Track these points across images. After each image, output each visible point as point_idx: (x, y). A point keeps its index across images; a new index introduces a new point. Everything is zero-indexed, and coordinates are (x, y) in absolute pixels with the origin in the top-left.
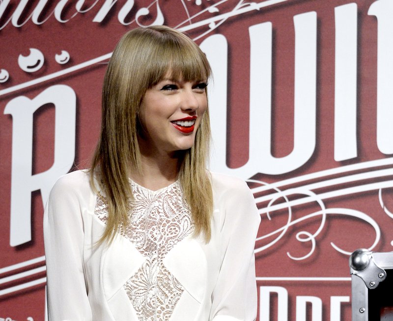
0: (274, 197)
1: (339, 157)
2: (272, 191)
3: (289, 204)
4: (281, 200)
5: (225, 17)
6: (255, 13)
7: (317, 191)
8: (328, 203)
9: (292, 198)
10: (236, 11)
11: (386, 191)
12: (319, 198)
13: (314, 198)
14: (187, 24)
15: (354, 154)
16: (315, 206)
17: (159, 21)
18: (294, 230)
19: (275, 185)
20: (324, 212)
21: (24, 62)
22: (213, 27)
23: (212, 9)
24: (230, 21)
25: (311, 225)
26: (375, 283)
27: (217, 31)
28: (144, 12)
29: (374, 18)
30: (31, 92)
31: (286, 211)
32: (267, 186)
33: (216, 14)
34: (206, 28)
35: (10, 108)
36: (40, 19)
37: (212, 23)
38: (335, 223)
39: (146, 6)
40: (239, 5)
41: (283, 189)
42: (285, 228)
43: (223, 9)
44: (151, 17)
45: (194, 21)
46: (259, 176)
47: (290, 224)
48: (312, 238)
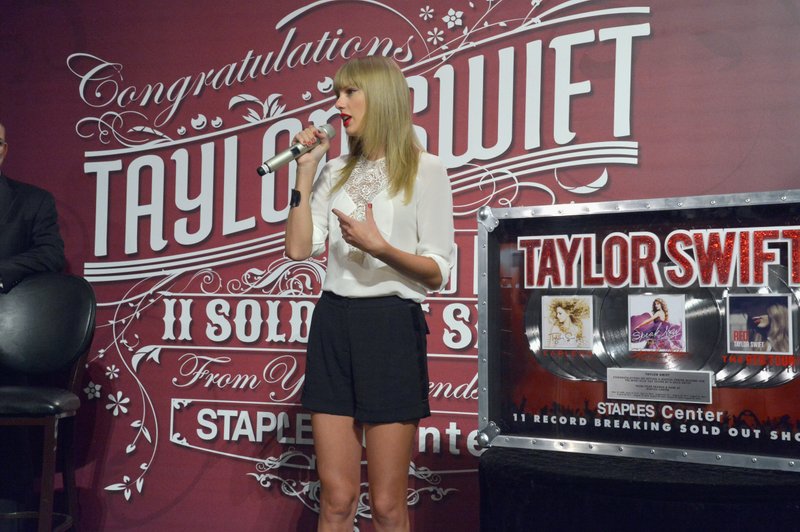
0: (484, 175)
1: (528, 147)
2: (483, 171)
3: (494, 180)
4: (489, 177)
5: (453, 52)
6: (473, 48)
7: (513, 171)
8: (520, 178)
9: (496, 175)
10: (460, 49)
11: (559, 170)
12: (514, 175)
13: (511, 175)
14: (428, 58)
15: (538, 145)
16: (511, 180)
17: (409, 57)
18: (497, 197)
19: (484, 167)
20: (518, 184)
21: (321, 86)
22: (444, 59)
23: (444, 47)
24: (456, 55)
25: (509, 194)
26: (492, 228)
27: (447, 62)
28: (399, 50)
29: (554, 50)
30: (325, 107)
31: (492, 183)
32: (480, 168)
33: (446, 51)
34: (440, 60)
35: (313, 117)
36: (331, 57)
37: (444, 57)
38: (525, 192)
39: (400, 46)
40: (462, 44)
41: (490, 169)
42: (492, 196)
43: (451, 47)
44: (403, 54)
45: (432, 56)
46: (474, 161)
47: (494, 193)
48: (509, 202)
